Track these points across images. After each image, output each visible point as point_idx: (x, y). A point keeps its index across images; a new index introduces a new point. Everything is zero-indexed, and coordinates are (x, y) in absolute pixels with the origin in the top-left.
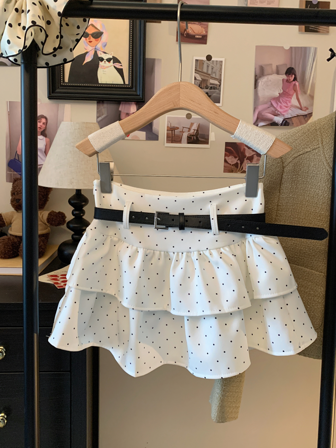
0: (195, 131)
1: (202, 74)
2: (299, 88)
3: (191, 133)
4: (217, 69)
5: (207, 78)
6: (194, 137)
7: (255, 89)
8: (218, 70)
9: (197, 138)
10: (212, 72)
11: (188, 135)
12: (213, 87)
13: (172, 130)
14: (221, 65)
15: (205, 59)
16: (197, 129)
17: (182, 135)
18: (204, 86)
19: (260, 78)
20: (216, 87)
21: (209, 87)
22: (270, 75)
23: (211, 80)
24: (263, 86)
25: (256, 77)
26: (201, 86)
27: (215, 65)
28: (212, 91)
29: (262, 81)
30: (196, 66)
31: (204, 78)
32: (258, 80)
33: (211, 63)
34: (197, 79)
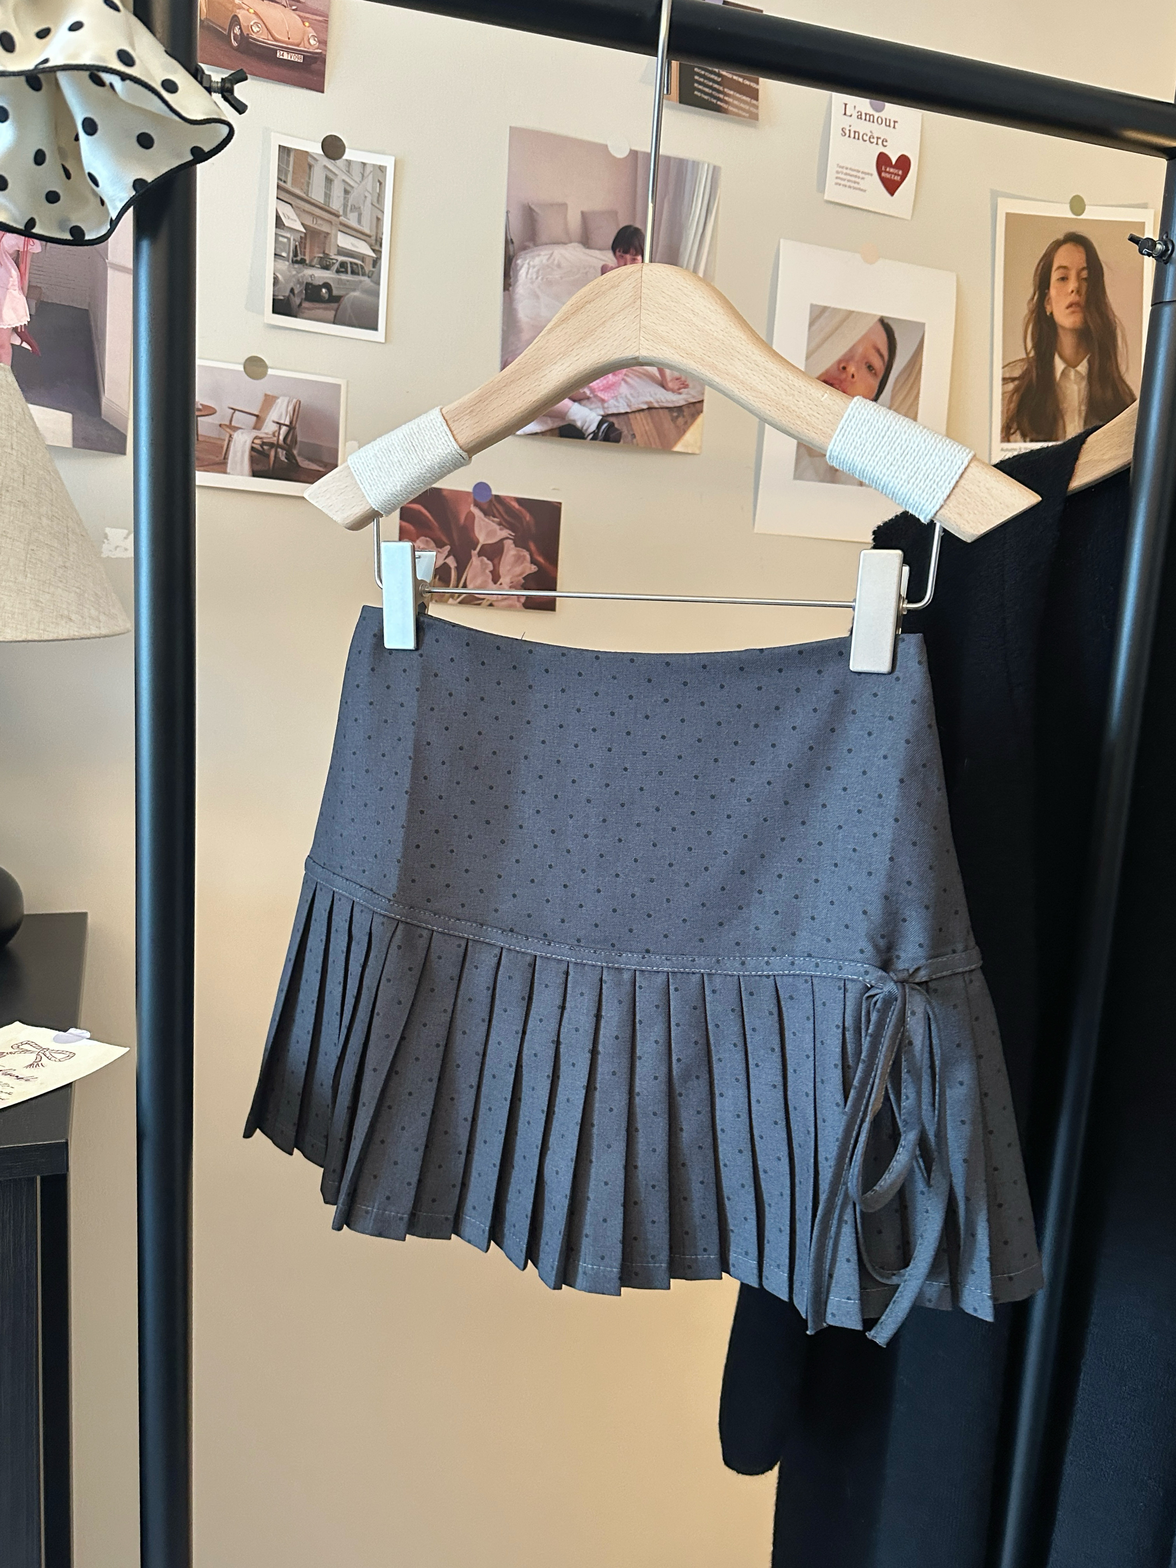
0: (280, 429)
1: (307, 207)
3: (266, 434)
4: (366, 197)
5: (325, 228)
6: (276, 453)
7: (507, 292)
8: (369, 201)
9: (290, 456)
10: (345, 206)
11: (253, 442)
12: (351, 263)
14: (381, 181)
15: (316, 149)
16: (291, 422)
17: (229, 441)
18: (315, 257)
19: (522, 253)
20: (362, 268)
21: (334, 261)
22: (561, 246)
23: (343, 234)
24: (532, 283)
25: (511, 247)
26: (305, 255)
27: (358, 179)
28: (348, 281)
29: (532, 263)
30: (279, 170)
31: (312, 225)
32: (514, 260)
33: (341, 170)
34: (284, 225)
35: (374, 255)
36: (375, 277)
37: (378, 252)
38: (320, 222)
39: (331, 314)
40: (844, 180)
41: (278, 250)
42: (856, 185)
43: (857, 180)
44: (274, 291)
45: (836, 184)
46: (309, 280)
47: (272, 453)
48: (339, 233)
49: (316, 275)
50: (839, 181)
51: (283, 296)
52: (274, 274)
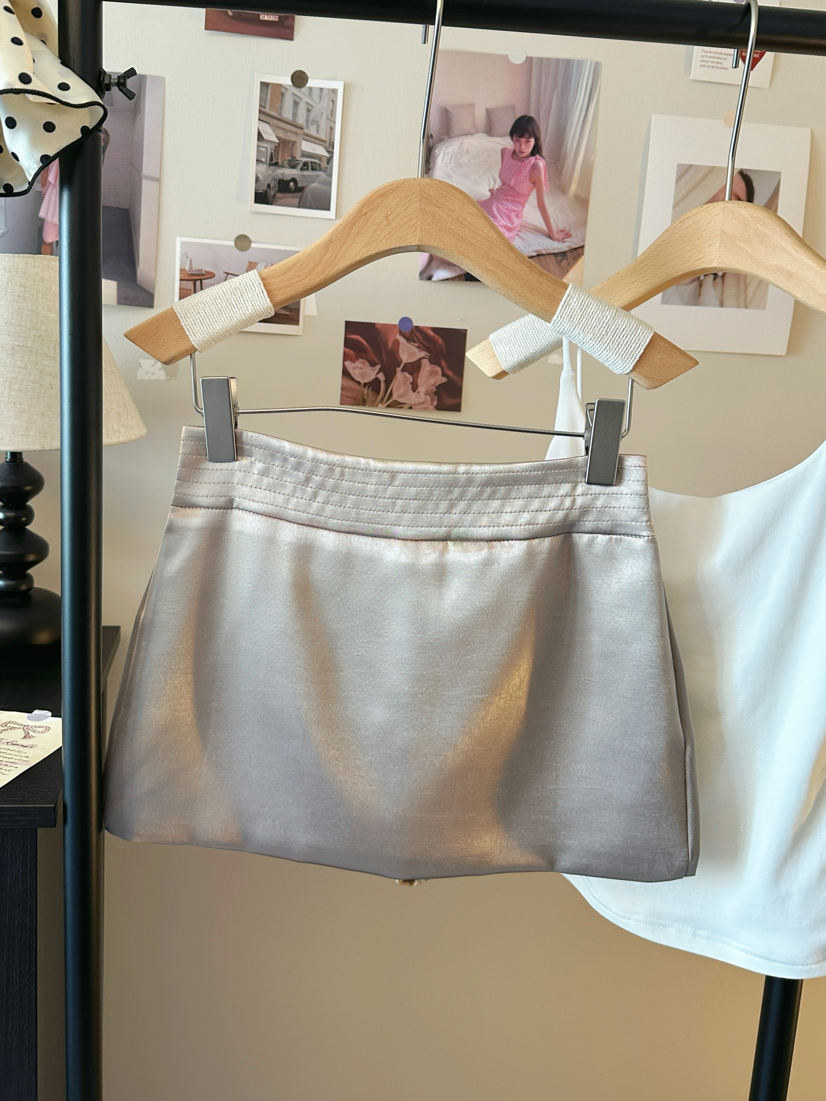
1: (281, 124)
2: (545, 175)
4: (322, 113)
5: (293, 138)
8: (324, 115)
10: (307, 121)
12: (311, 162)
13: (197, 281)
14: (334, 99)
15: (287, 81)
18: (285, 160)
19: (440, 144)
20: (319, 165)
21: (299, 162)
22: (469, 136)
23: (306, 142)
24: (446, 166)
25: (431, 140)
26: (278, 159)
27: (317, 101)
28: (309, 176)
29: (446, 152)
30: (261, 99)
31: (283, 137)
32: (433, 150)
33: (305, 95)
34: (263, 139)
35: (327, 154)
36: (328, 172)
37: (331, 153)
38: (289, 134)
39: (296, 201)
40: (708, 62)
41: (259, 157)
42: (719, 65)
44: (256, 187)
45: (702, 65)
46: (281, 177)
48: (303, 142)
49: (286, 173)
50: (704, 63)
51: (263, 190)
52: (256, 175)
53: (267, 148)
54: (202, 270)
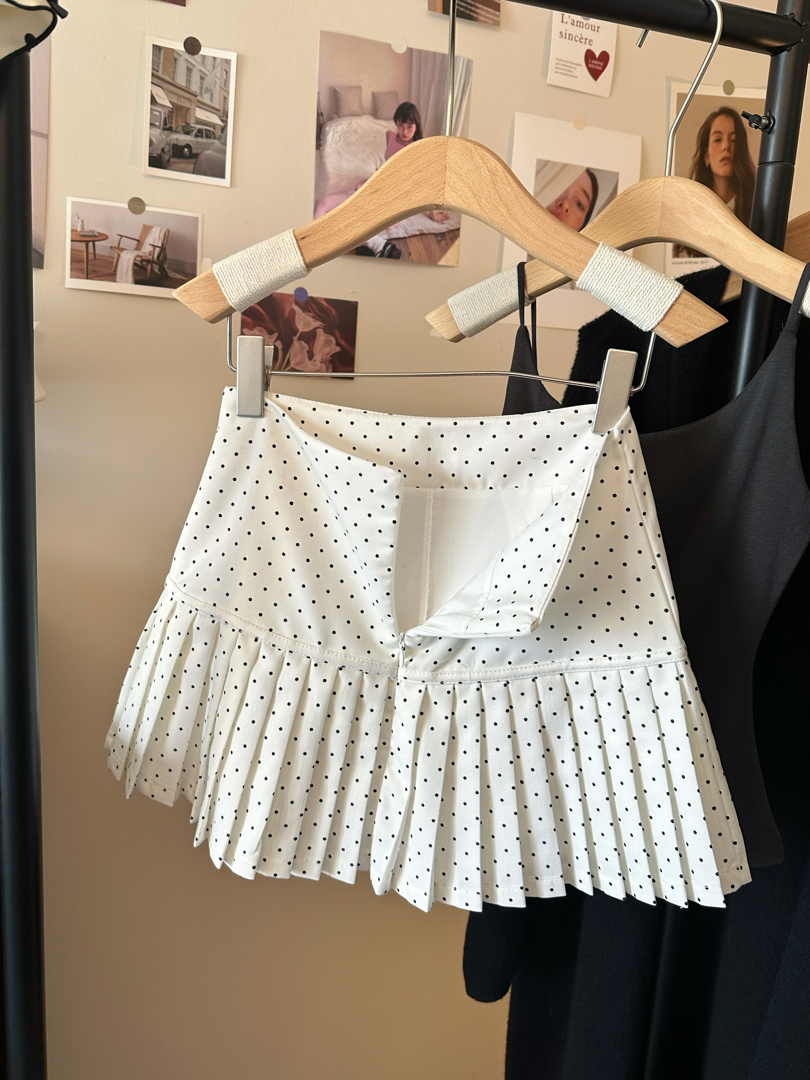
0: (154, 250)
1: (173, 89)
3: (144, 253)
4: (216, 82)
5: (187, 105)
6: (152, 267)
7: (318, 151)
8: (218, 84)
9: (162, 269)
10: (201, 88)
11: (135, 260)
12: (206, 130)
13: (88, 242)
14: (226, 69)
15: (180, 47)
16: (163, 245)
17: (118, 259)
18: (179, 126)
19: (329, 122)
20: (213, 133)
21: (193, 128)
22: (356, 117)
23: (200, 109)
24: (336, 144)
25: (321, 118)
26: (172, 124)
27: (211, 69)
28: (203, 143)
29: (336, 130)
30: (153, 63)
31: (177, 103)
32: (323, 127)
33: (198, 62)
34: (157, 102)
36: (223, 140)
37: (225, 122)
38: (182, 100)
39: (191, 167)
40: (561, 69)
41: (152, 120)
42: (570, 73)
43: (571, 69)
44: (150, 151)
45: (556, 72)
46: (175, 142)
47: (149, 267)
48: (197, 109)
49: (180, 139)
50: (558, 70)
51: (157, 154)
52: (150, 138)
53: (160, 113)
54: (94, 231)
